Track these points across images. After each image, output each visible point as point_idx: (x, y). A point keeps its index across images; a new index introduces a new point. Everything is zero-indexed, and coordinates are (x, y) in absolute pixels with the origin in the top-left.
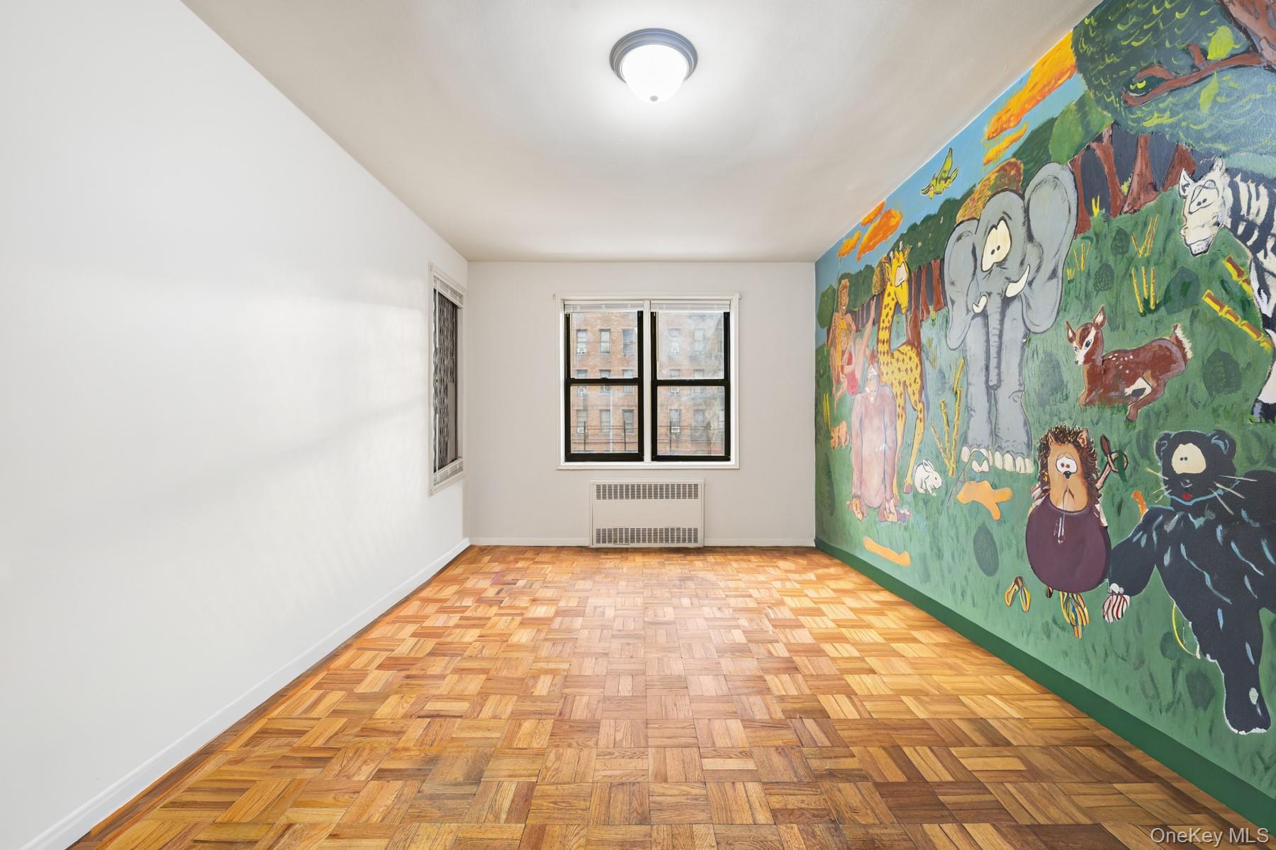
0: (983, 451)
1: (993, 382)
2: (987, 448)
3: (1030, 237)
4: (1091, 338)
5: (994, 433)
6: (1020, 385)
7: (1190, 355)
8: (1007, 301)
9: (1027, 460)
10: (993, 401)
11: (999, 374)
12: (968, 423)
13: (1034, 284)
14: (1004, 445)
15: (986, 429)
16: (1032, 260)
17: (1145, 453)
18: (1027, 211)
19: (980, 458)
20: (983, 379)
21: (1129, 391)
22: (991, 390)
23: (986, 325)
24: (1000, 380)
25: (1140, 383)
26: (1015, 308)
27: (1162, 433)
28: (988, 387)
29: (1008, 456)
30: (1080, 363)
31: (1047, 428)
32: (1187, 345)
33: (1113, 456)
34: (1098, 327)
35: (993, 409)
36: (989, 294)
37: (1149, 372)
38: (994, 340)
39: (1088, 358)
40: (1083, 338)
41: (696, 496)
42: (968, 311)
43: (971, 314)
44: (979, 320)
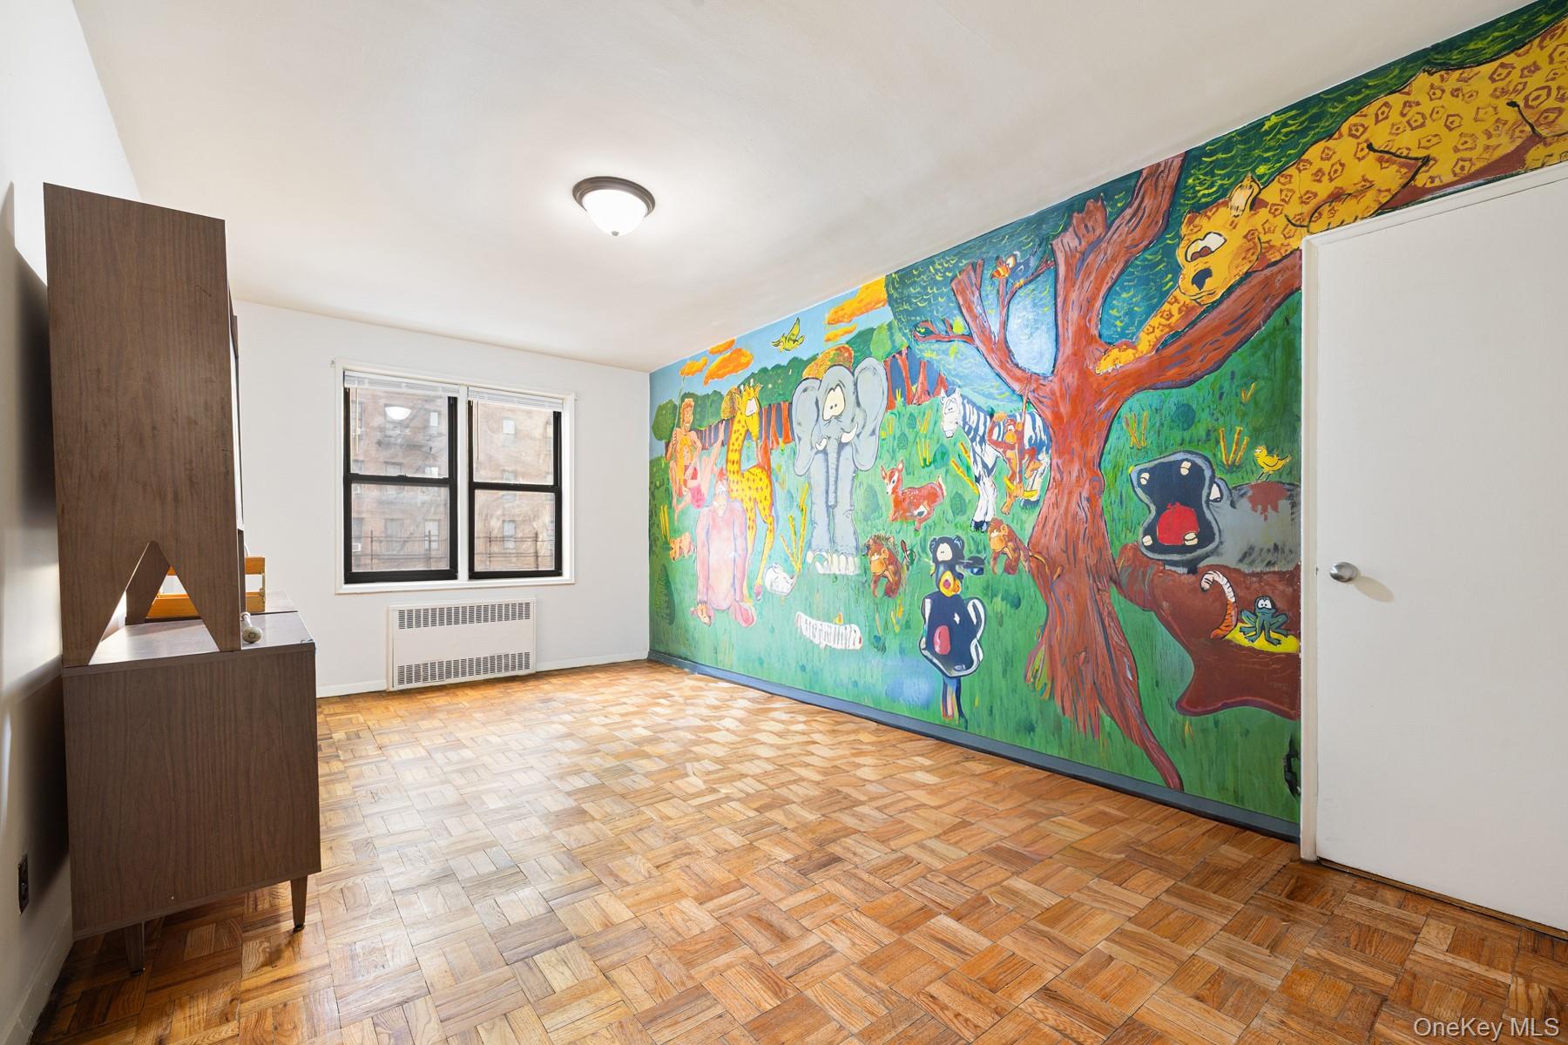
0: (824, 554)
1: (831, 503)
2: (827, 552)
3: (858, 404)
4: (895, 478)
5: (832, 541)
6: (851, 506)
7: (945, 494)
8: (841, 446)
9: (856, 559)
10: (831, 517)
11: (836, 498)
12: (812, 533)
13: (861, 437)
14: (839, 549)
15: (826, 538)
16: (859, 419)
17: (924, 550)
18: (856, 384)
19: (822, 559)
20: (824, 500)
21: (916, 513)
22: (830, 509)
23: (827, 461)
24: (836, 502)
25: (922, 508)
26: (847, 451)
27: (932, 539)
28: (828, 507)
29: (842, 557)
30: (890, 493)
31: (869, 536)
32: (944, 487)
33: (908, 552)
34: (900, 471)
35: (832, 523)
36: (829, 438)
37: (926, 502)
38: (832, 472)
39: (894, 491)
40: (891, 477)
41: (528, 617)
42: (812, 448)
43: (815, 450)
44: (821, 456)
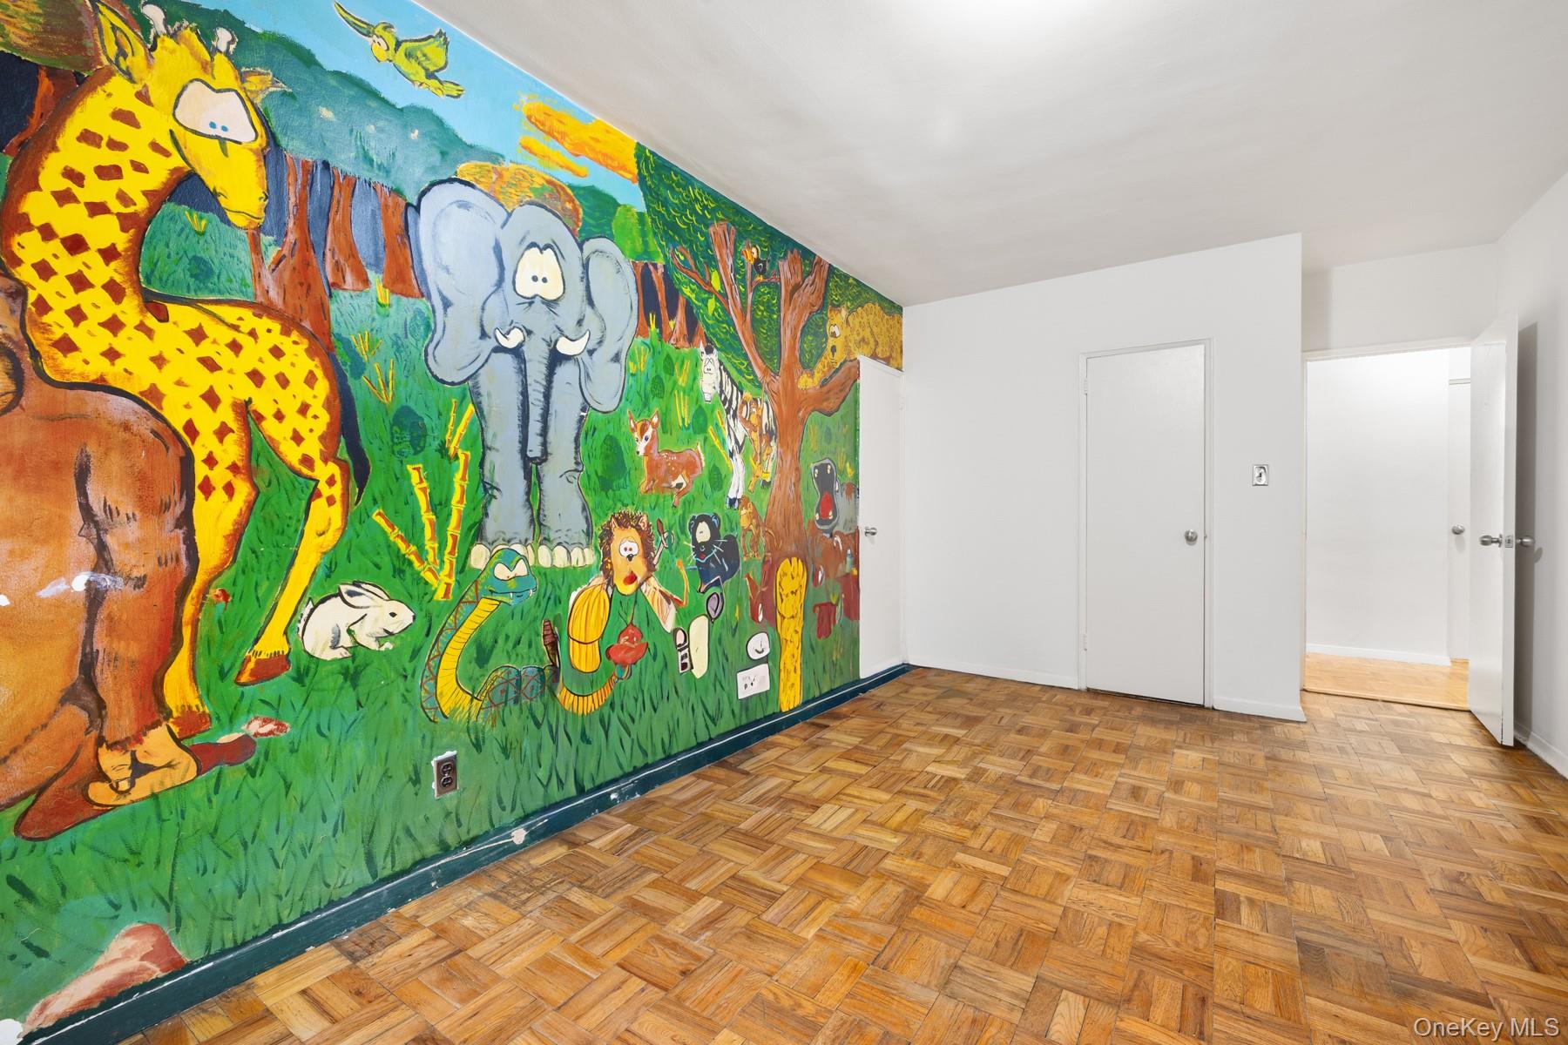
0: (518, 548)
1: (534, 450)
2: (525, 543)
3: (591, 302)
4: (649, 433)
5: (537, 522)
6: (577, 463)
7: (704, 464)
8: (556, 359)
9: (586, 550)
10: (534, 478)
11: (544, 444)
12: (485, 508)
13: (595, 355)
14: (552, 536)
15: (523, 517)
17: (683, 532)
18: (586, 266)
19: (510, 559)
20: (517, 446)
21: (674, 484)
22: (532, 468)
23: (523, 372)
24: (545, 453)
25: (680, 479)
26: (565, 372)
27: (691, 516)
28: (526, 460)
29: (561, 549)
30: (641, 454)
31: (610, 514)
32: (702, 455)
33: (666, 535)
34: (655, 427)
35: (535, 489)
36: (529, 333)
37: (684, 472)
38: (536, 396)
39: (648, 449)
40: (643, 431)
42: (484, 335)
43: (492, 344)
44: (508, 361)
